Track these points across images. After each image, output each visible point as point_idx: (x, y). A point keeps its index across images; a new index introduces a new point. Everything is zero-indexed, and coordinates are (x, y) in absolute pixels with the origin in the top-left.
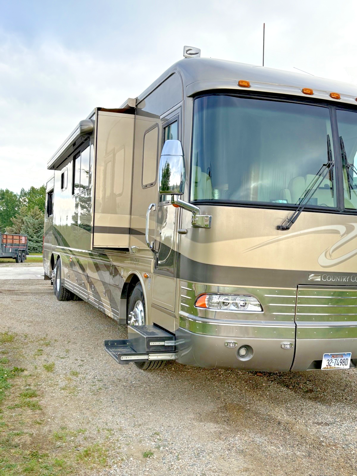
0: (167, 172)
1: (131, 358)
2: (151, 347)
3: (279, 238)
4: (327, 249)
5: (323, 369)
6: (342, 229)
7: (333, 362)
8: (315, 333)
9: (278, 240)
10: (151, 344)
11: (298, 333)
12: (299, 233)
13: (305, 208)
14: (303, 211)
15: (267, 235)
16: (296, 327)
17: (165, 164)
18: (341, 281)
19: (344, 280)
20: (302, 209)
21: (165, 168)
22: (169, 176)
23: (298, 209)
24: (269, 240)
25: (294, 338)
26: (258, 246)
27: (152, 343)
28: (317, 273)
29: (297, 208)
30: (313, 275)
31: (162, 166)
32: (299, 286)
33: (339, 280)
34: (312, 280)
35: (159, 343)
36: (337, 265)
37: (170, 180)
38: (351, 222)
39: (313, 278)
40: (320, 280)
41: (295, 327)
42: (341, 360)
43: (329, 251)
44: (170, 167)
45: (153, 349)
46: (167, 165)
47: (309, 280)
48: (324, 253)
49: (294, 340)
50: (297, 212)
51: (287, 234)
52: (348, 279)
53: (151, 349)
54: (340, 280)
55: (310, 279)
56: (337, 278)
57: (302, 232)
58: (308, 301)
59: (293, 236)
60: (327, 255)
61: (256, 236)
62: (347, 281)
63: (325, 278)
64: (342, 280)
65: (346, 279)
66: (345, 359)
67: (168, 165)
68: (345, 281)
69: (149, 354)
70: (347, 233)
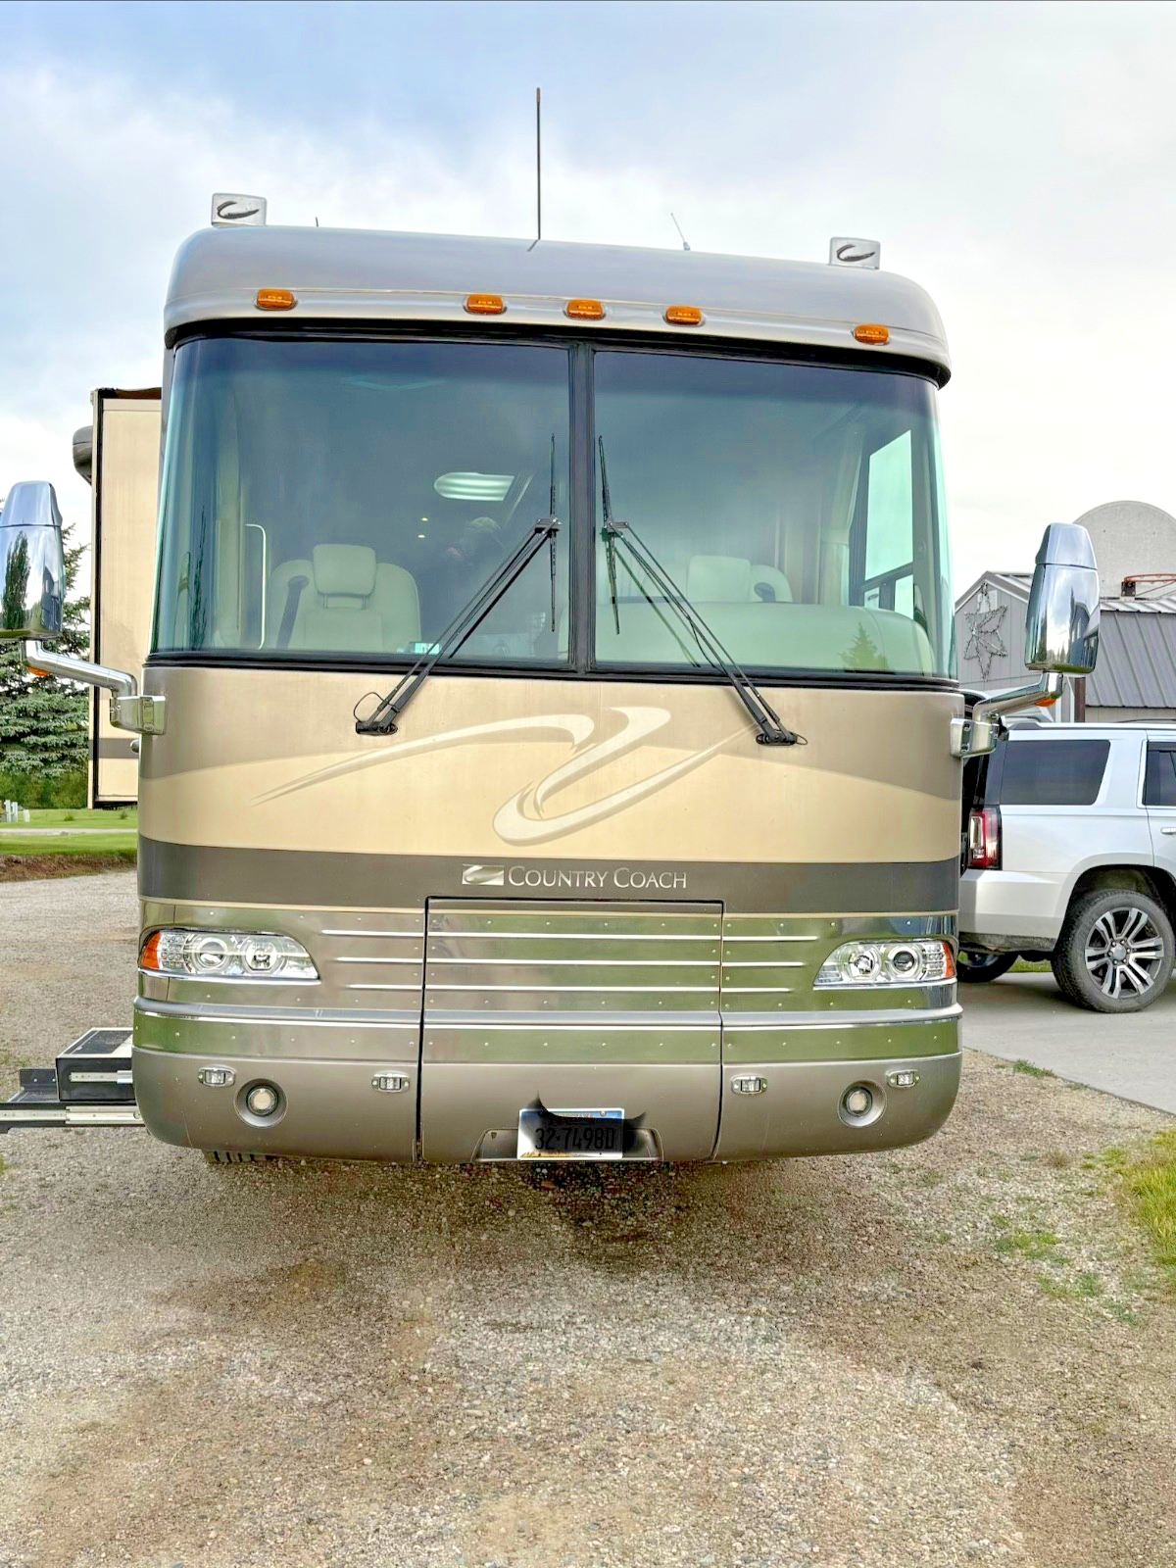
0: (20, 563)
1: (14, 1115)
2: (73, 1088)
3: (364, 758)
4: (525, 789)
5: (522, 1156)
6: (580, 726)
7: (558, 1138)
8: (487, 1044)
9: (360, 767)
10: (76, 1077)
11: (428, 1043)
12: (429, 741)
13: (436, 665)
14: (432, 674)
15: (328, 749)
16: (422, 1024)
17: (15, 538)
18: (578, 885)
19: (589, 881)
20: (427, 669)
21: (15, 551)
22: (26, 578)
23: (413, 670)
24: (330, 767)
25: (417, 1059)
26: (301, 783)
27: (79, 1075)
28: (490, 863)
29: (412, 665)
30: (476, 868)
31: (9, 544)
32: (431, 901)
33: (569, 883)
34: (475, 885)
35: (102, 1077)
36: (560, 837)
37: (27, 592)
38: (616, 706)
39: (479, 877)
40: (500, 882)
41: (418, 1027)
42: (589, 1132)
43: (532, 793)
44: (30, 552)
45: (81, 1094)
46: (20, 542)
47: (464, 882)
48: (514, 802)
49: (416, 1065)
50: (412, 679)
51: (393, 744)
52: (602, 879)
53: (76, 1093)
54: (574, 883)
55: (469, 879)
56: (562, 875)
57: (440, 738)
58: (463, 947)
59: (409, 753)
60: (525, 805)
61: (293, 755)
62: (602, 885)
63: (519, 877)
64: (582, 882)
65: (596, 881)
66: (601, 1129)
67: (24, 544)
68: (593, 885)
69: (67, 1108)
70: (596, 738)
